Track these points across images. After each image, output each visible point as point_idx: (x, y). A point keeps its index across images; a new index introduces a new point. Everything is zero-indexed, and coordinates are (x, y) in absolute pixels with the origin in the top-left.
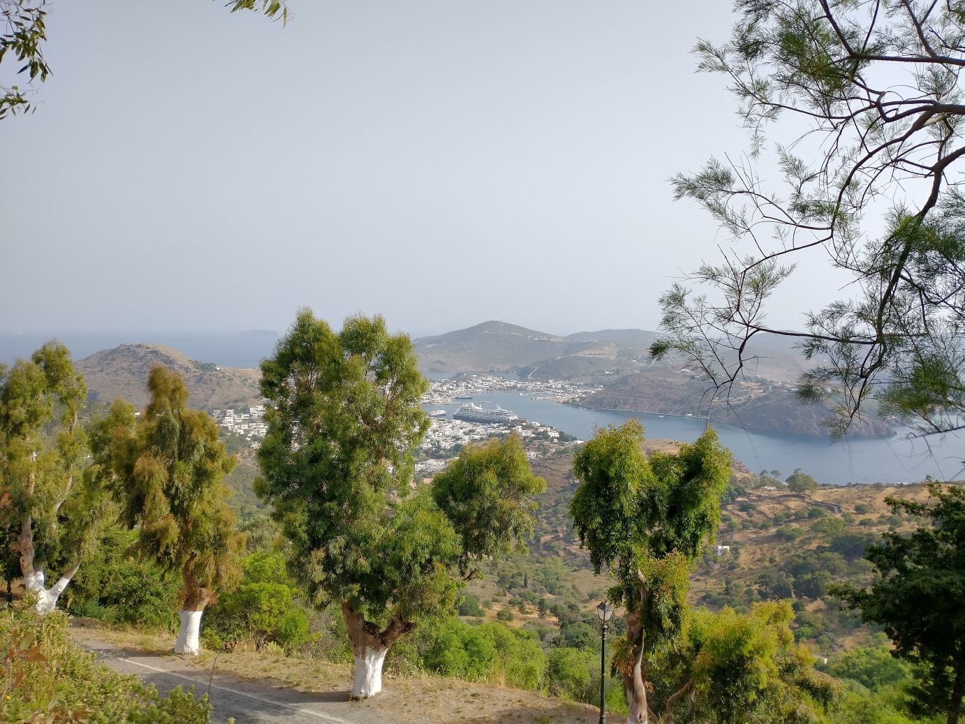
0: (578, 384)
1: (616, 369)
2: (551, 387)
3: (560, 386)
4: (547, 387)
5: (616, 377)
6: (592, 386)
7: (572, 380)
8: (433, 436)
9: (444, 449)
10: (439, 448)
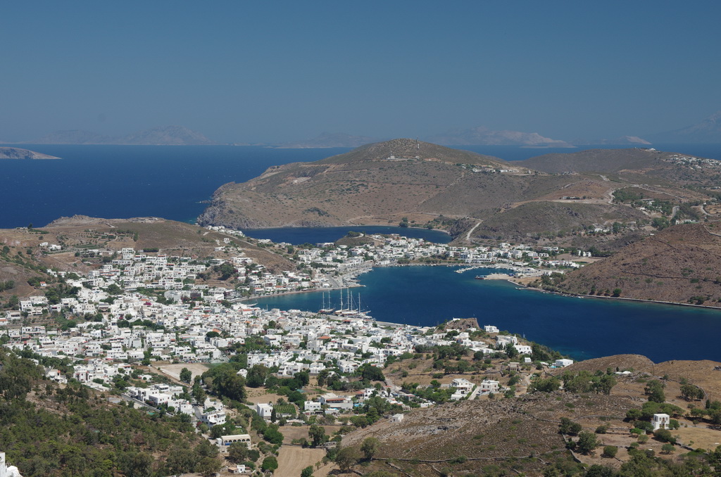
0: (551, 249)
1: (612, 223)
2: (505, 256)
3: (520, 254)
4: (499, 256)
5: (612, 237)
6: (574, 253)
7: (540, 242)
8: (324, 351)
9: (347, 374)
10: (339, 372)
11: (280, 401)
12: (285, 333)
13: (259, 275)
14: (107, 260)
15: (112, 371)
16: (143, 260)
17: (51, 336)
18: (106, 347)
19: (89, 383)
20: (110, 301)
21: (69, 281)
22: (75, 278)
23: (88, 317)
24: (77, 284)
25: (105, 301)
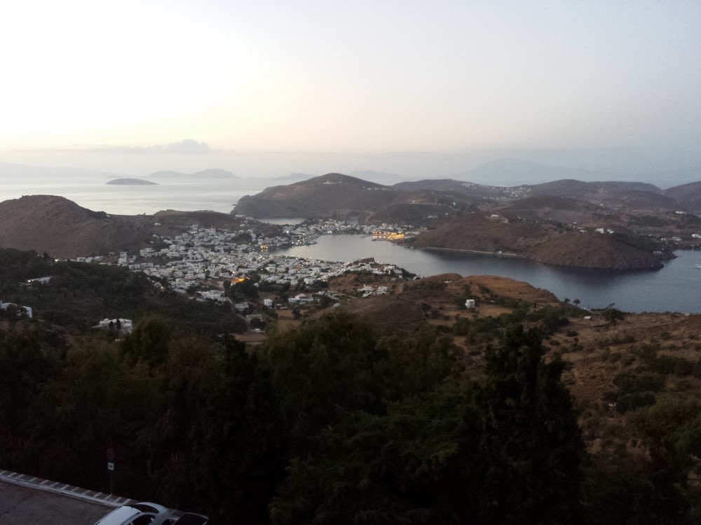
9: (308, 285)
10: (305, 284)
11: (276, 298)
12: (277, 266)
13: (264, 238)
14: (185, 231)
15: (188, 284)
16: (204, 231)
17: (156, 268)
18: (185, 273)
19: (176, 290)
20: (187, 251)
21: (165, 241)
22: (169, 239)
23: (175, 259)
24: (170, 242)
25: (185, 251)
